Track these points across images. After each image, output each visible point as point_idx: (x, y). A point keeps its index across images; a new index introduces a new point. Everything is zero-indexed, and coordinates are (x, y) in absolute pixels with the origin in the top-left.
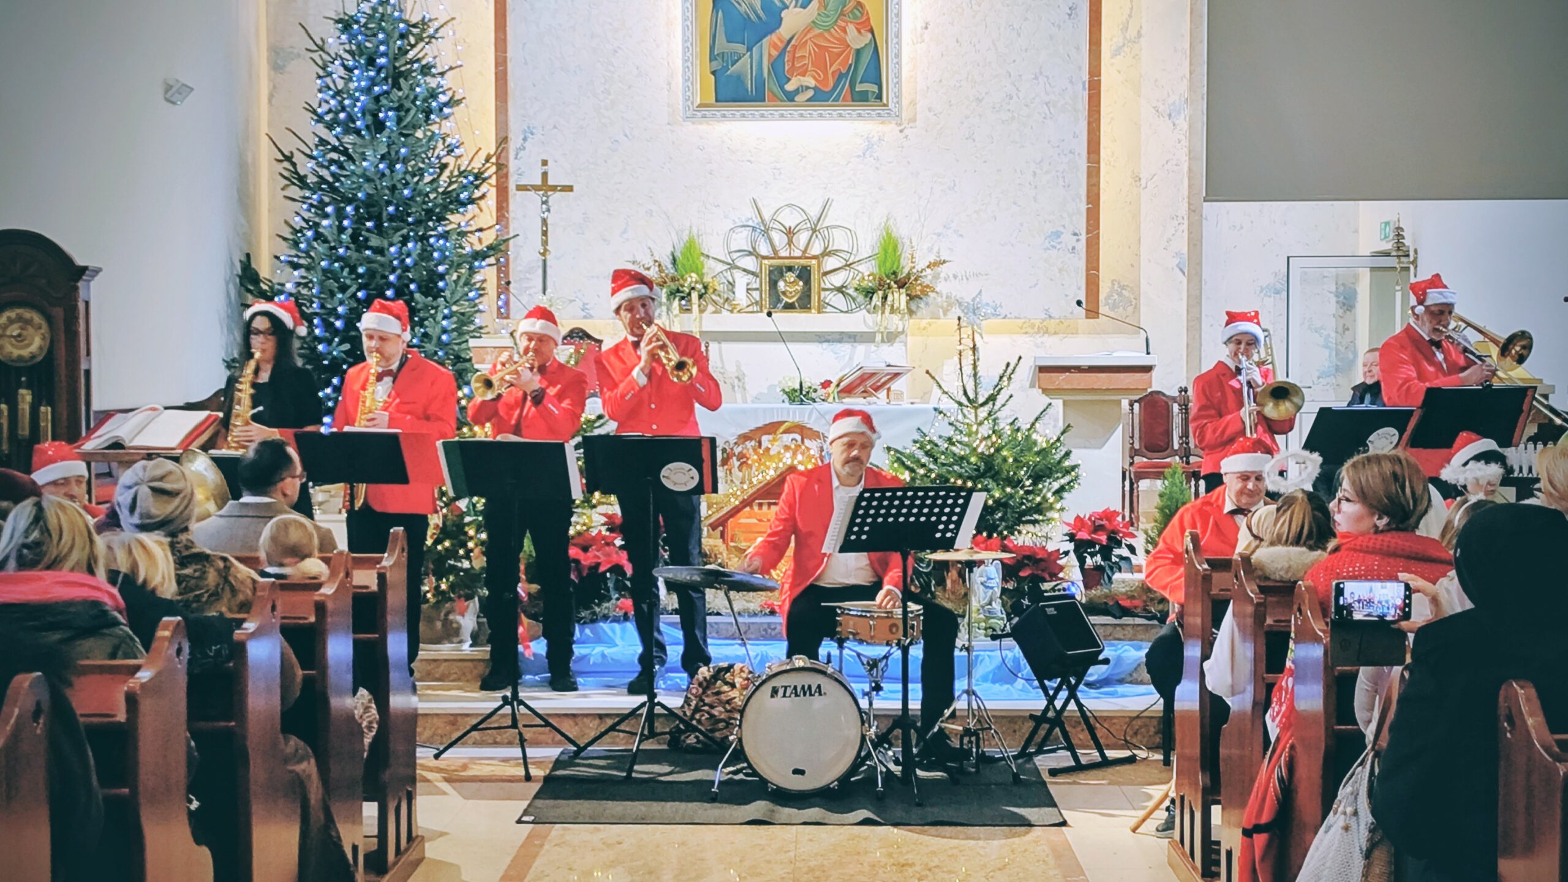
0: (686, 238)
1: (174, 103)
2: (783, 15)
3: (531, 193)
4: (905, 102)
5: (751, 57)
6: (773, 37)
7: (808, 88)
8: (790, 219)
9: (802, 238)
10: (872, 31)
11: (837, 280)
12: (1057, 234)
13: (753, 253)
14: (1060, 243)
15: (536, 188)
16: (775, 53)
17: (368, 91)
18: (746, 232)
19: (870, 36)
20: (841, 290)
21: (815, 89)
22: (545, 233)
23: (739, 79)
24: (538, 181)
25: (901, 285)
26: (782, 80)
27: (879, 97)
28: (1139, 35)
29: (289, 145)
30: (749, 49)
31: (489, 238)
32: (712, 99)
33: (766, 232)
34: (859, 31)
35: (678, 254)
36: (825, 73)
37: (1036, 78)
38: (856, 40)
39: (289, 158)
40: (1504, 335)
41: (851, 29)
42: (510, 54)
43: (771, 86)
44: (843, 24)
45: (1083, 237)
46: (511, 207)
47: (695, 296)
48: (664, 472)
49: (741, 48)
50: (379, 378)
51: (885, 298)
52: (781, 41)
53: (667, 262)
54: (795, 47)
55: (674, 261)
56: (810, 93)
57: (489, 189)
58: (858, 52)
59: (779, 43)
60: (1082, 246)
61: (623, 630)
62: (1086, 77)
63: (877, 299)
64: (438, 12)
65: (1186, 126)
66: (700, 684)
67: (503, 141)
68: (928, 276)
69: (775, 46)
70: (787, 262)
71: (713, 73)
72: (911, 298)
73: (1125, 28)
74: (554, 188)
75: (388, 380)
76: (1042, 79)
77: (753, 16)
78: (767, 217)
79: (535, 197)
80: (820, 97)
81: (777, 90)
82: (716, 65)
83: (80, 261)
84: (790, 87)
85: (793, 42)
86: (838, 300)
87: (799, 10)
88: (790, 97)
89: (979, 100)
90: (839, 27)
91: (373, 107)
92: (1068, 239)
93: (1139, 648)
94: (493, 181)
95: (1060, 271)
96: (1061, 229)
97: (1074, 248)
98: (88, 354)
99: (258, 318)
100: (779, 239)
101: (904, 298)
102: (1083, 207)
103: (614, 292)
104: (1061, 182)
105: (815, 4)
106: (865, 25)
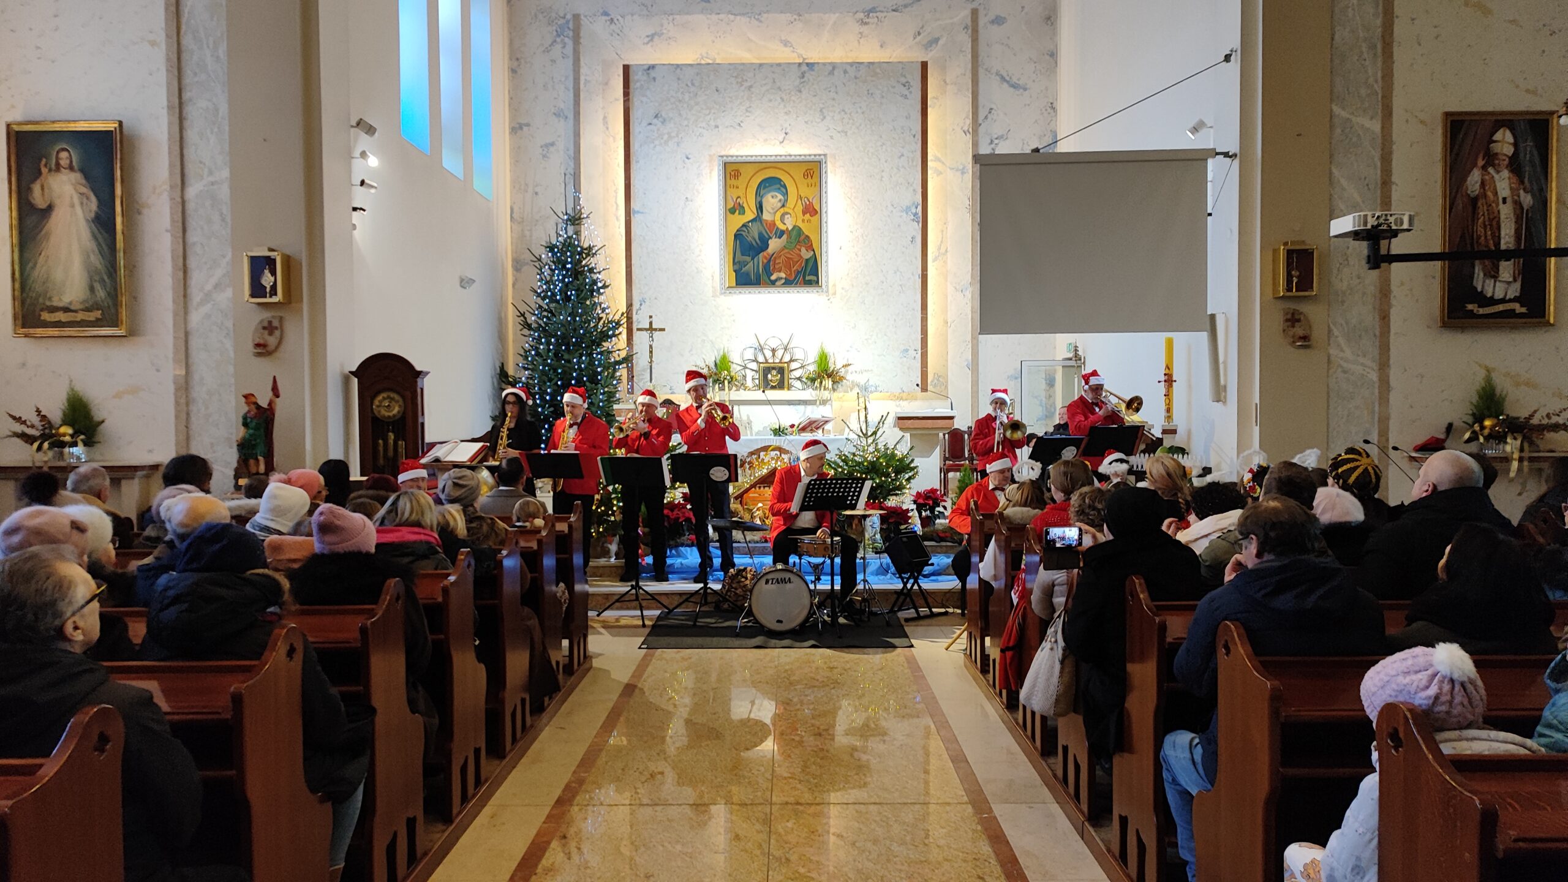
0: (722, 353)
1: (465, 288)
2: (769, 242)
3: (645, 332)
4: (830, 285)
5: (754, 263)
6: (765, 253)
7: (782, 278)
8: (774, 344)
9: (779, 353)
10: (814, 251)
11: (797, 374)
12: (907, 350)
13: (755, 360)
14: (908, 354)
15: (646, 330)
16: (765, 261)
17: (563, 281)
18: (753, 349)
19: (812, 253)
20: (799, 379)
21: (786, 278)
22: (651, 352)
23: (748, 274)
24: (648, 327)
25: (829, 376)
26: (769, 275)
27: (817, 282)
28: (946, 251)
29: (523, 308)
30: (753, 259)
31: (623, 354)
32: (734, 284)
33: (762, 350)
34: (807, 251)
35: (718, 362)
36: (791, 271)
37: (895, 273)
38: (806, 254)
39: (523, 315)
40: (1128, 398)
41: (803, 250)
42: (633, 262)
43: (764, 277)
44: (800, 247)
45: (920, 352)
46: (634, 338)
47: (726, 382)
48: (712, 472)
49: (748, 259)
50: (571, 426)
51: (821, 382)
52: (769, 255)
53: (712, 365)
54: (775, 258)
55: (716, 365)
56: (783, 281)
57: (623, 330)
58: (807, 260)
59: (767, 256)
60: (919, 356)
61: (691, 551)
62: (920, 272)
63: (817, 383)
64: (597, 243)
65: (970, 296)
66: (730, 578)
67: (630, 306)
68: (842, 372)
69: (766, 258)
70: (772, 365)
71: (735, 271)
72: (834, 382)
73: (939, 249)
74: (656, 330)
75: (575, 427)
76: (898, 273)
77: (754, 244)
78: (762, 344)
79: (646, 334)
80: (788, 283)
81: (766, 278)
82: (737, 267)
83: (418, 368)
84: (773, 278)
85: (774, 256)
86: (798, 384)
87: (777, 240)
88: (773, 283)
89: (867, 284)
90: (797, 248)
91: (564, 289)
92: (912, 353)
93: (948, 557)
94: (625, 325)
95: (908, 368)
96: (908, 348)
97: (915, 357)
98: (423, 414)
99: (510, 396)
100: (769, 354)
101: (831, 383)
102: (920, 337)
103: (687, 382)
104: (908, 324)
105: (785, 236)
106: (810, 247)
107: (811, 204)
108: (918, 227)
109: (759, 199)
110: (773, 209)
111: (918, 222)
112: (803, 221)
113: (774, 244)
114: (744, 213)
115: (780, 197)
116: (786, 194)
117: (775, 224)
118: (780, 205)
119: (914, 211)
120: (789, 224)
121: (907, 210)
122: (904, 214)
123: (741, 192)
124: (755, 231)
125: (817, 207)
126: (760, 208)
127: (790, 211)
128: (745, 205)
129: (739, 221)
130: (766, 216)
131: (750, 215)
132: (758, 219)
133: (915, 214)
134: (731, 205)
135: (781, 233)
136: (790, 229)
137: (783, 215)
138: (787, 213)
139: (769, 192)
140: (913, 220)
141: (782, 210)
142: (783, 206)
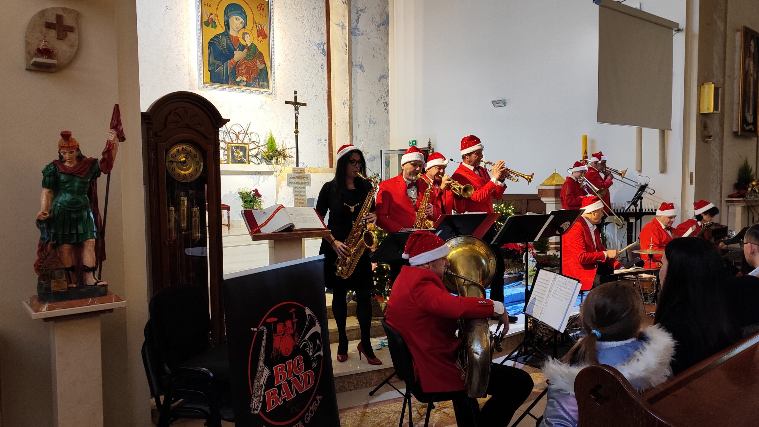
2: (235, 53)
5: (223, 66)
6: (232, 61)
7: (244, 81)
9: (241, 136)
10: (265, 64)
11: (254, 152)
12: (320, 140)
13: (225, 141)
14: (321, 143)
16: (232, 66)
19: (264, 65)
20: (256, 156)
21: (246, 81)
23: (219, 74)
26: (235, 77)
27: (268, 86)
30: (223, 64)
32: (209, 80)
34: (261, 64)
36: (250, 76)
37: (312, 87)
41: (258, 62)
43: (231, 78)
44: (255, 60)
45: (328, 141)
49: (219, 63)
52: (234, 62)
54: (239, 65)
56: (245, 83)
58: (261, 70)
59: (233, 63)
60: (327, 144)
62: (327, 89)
70: (237, 145)
71: (210, 71)
76: (314, 88)
77: (224, 52)
78: (229, 129)
80: (248, 84)
82: (211, 68)
85: (238, 63)
86: (254, 160)
87: (240, 52)
88: (238, 84)
90: (254, 60)
92: (323, 142)
95: (322, 152)
96: (321, 138)
97: (325, 145)
100: (234, 137)
102: (327, 131)
104: (321, 123)
105: (245, 50)
106: (263, 61)
107: (263, 29)
108: (325, 58)
109: (226, 19)
110: (237, 28)
111: (325, 55)
112: (258, 41)
113: (238, 55)
114: (216, 28)
115: (242, 20)
116: (245, 19)
117: (238, 40)
118: (241, 26)
119: (322, 47)
120: (248, 41)
121: (318, 46)
122: (316, 48)
123: (213, 11)
124: (224, 42)
125: (267, 33)
126: (227, 25)
127: (249, 32)
128: (216, 21)
129: (212, 32)
130: (232, 33)
131: (220, 29)
132: (226, 33)
133: (323, 50)
134: (205, 19)
135: (242, 48)
136: (249, 45)
137: (244, 34)
138: (247, 33)
139: (234, 14)
140: (322, 53)
141: (243, 30)
142: (244, 27)
